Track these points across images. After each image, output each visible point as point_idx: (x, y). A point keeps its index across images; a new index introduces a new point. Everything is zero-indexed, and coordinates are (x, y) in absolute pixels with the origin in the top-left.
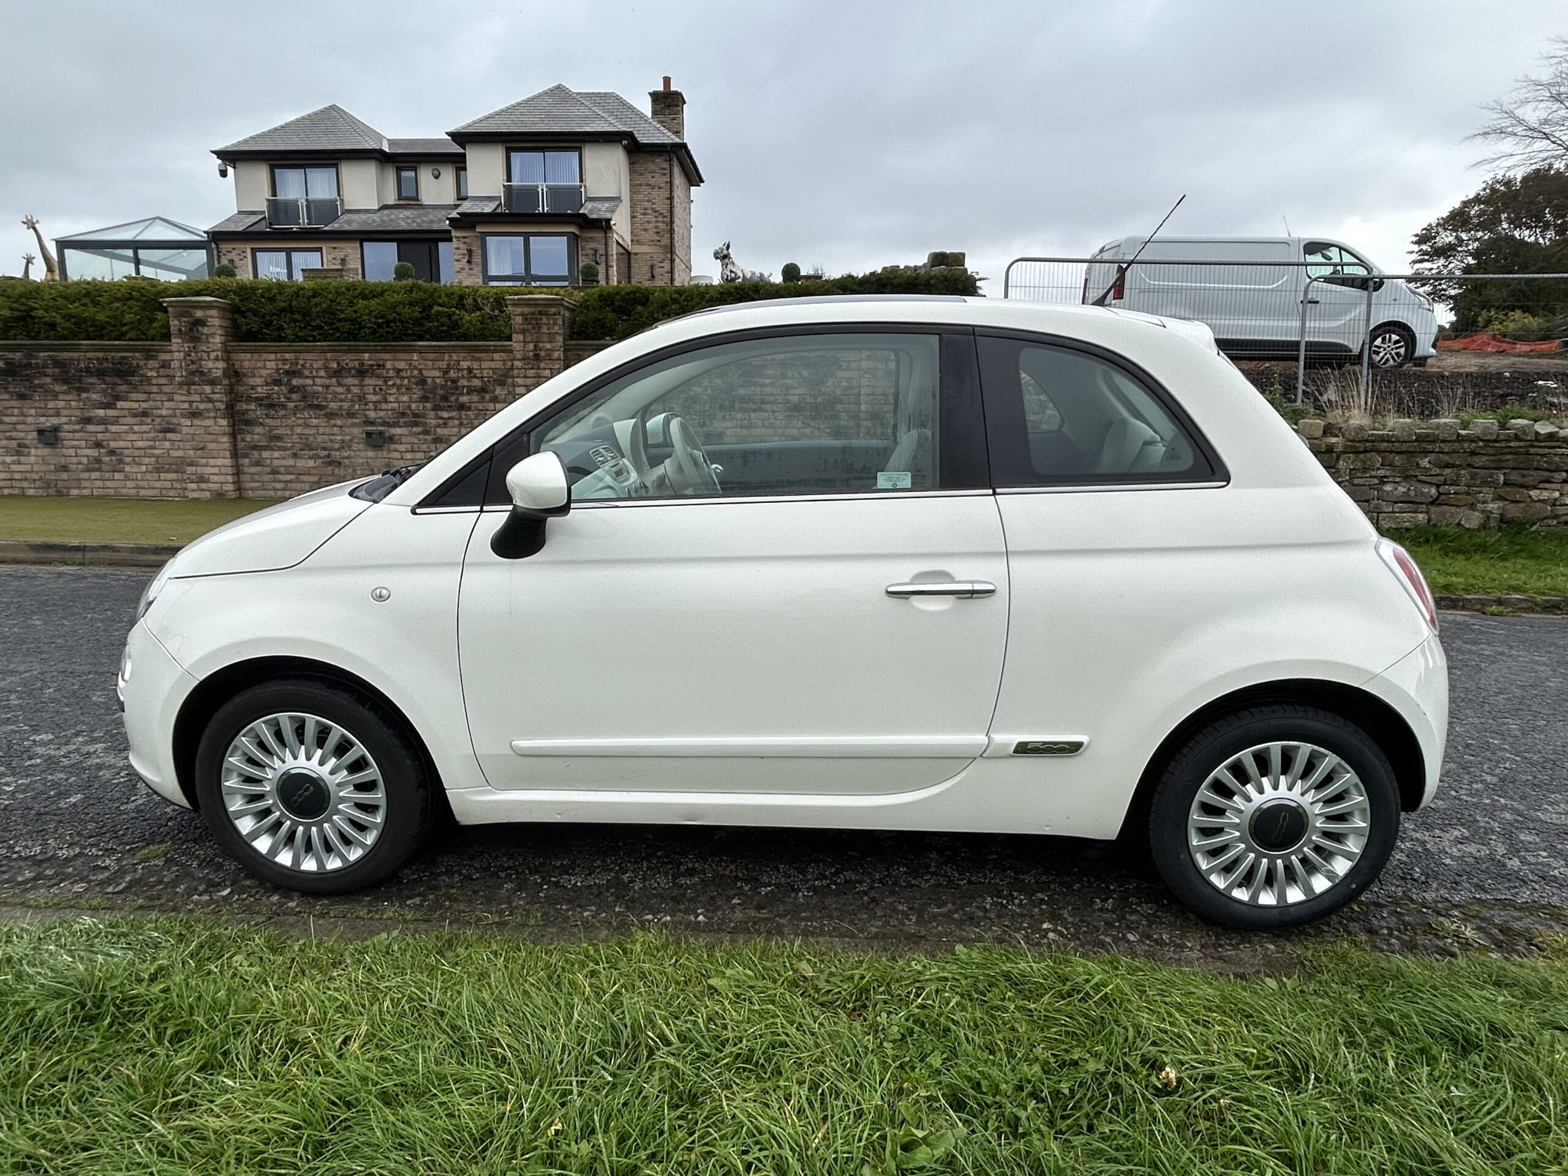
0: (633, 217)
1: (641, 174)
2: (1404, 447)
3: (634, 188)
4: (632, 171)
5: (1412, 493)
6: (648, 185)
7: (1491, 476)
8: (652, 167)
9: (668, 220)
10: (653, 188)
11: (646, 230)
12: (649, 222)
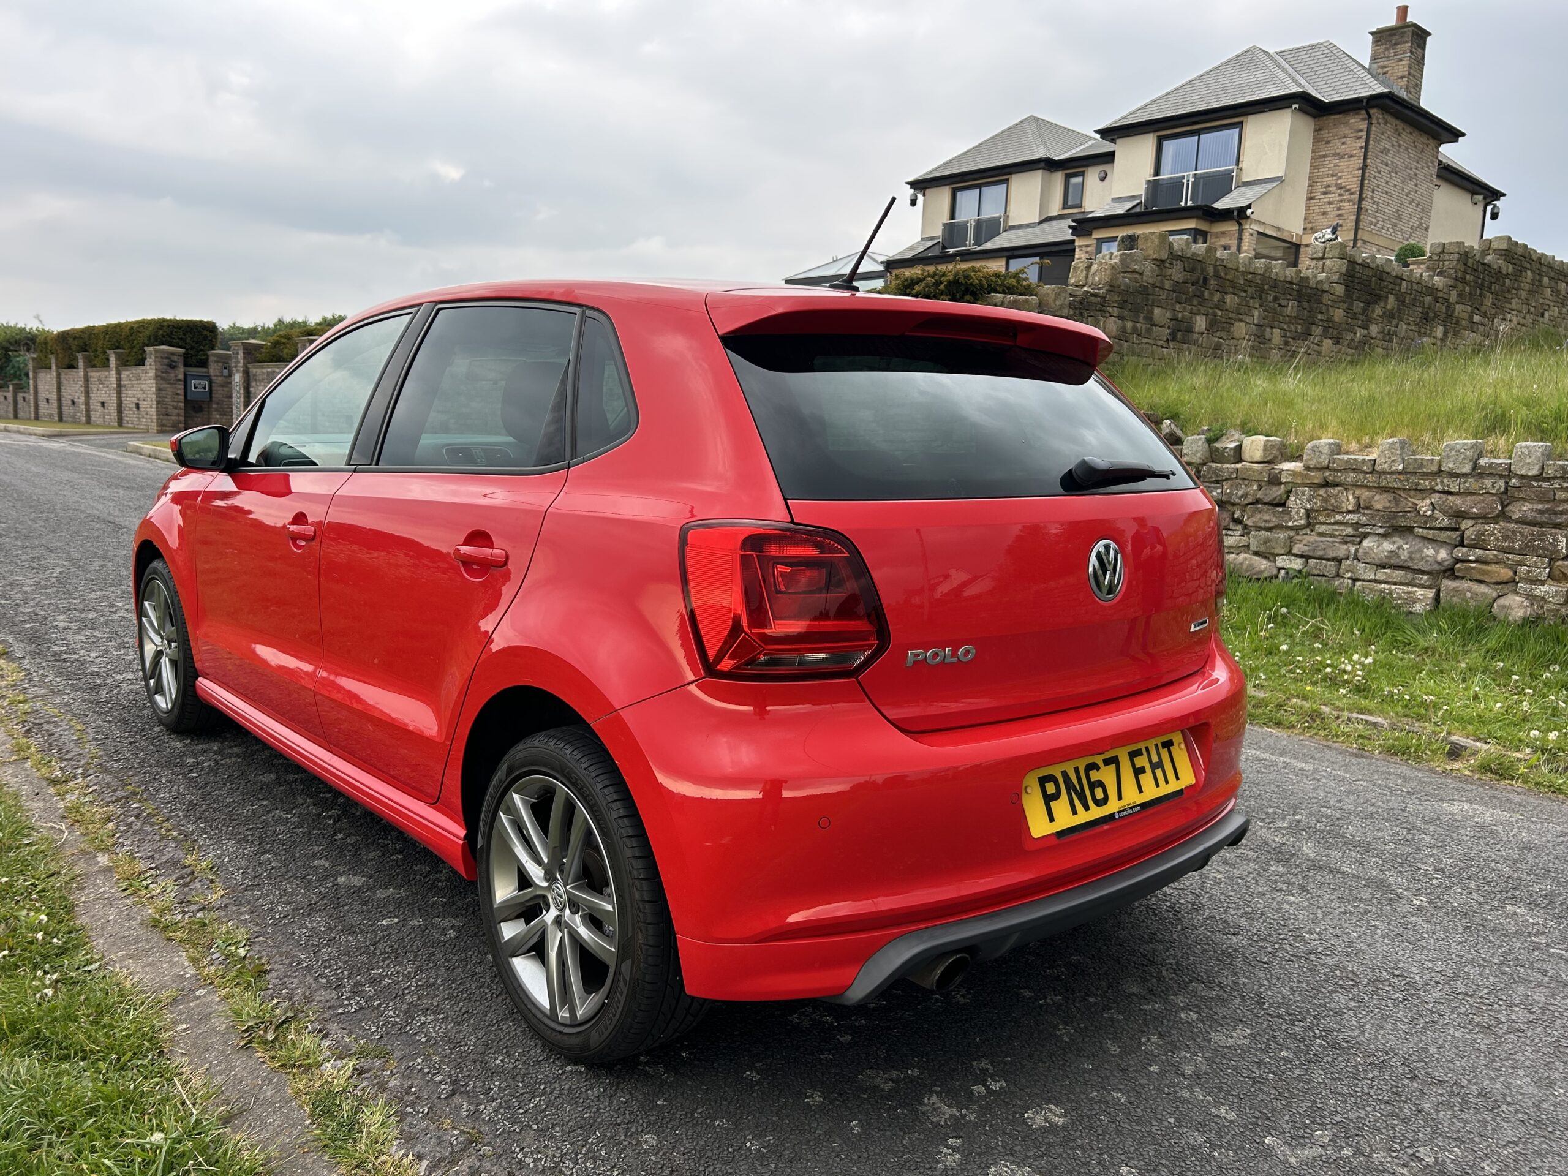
0: (1310, 199)
1: (1328, 142)
2: (1387, 481)
3: (1317, 160)
4: (1317, 140)
5: (1404, 555)
6: (1336, 154)
7: (1541, 537)
8: (1344, 130)
9: (1356, 196)
10: (1342, 158)
11: (1324, 213)
12: (1330, 203)
